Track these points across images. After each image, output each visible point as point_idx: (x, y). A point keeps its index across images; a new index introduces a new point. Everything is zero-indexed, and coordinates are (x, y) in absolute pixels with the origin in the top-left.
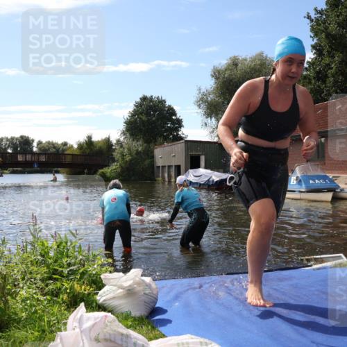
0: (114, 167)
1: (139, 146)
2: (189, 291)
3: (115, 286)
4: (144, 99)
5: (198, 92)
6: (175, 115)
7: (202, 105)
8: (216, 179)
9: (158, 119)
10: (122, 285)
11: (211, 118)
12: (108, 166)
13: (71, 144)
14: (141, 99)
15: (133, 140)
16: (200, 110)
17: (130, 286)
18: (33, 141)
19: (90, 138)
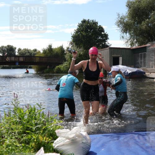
0: (66, 65)
1: (81, 51)
2: (111, 142)
3: (64, 137)
4: (84, 21)
5: (117, 17)
6: (104, 32)
7: (120, 25)
8: (129, 72)
9: (92, 34)
10: (68, 137)
11: (126, 33)
12: (62, 64)
13: (39, 50)
14: (82, 21)
15: (77, 48)
16: (119, 28)
17: (73, 137)
18: (15, 48)
19: (50, 46)
